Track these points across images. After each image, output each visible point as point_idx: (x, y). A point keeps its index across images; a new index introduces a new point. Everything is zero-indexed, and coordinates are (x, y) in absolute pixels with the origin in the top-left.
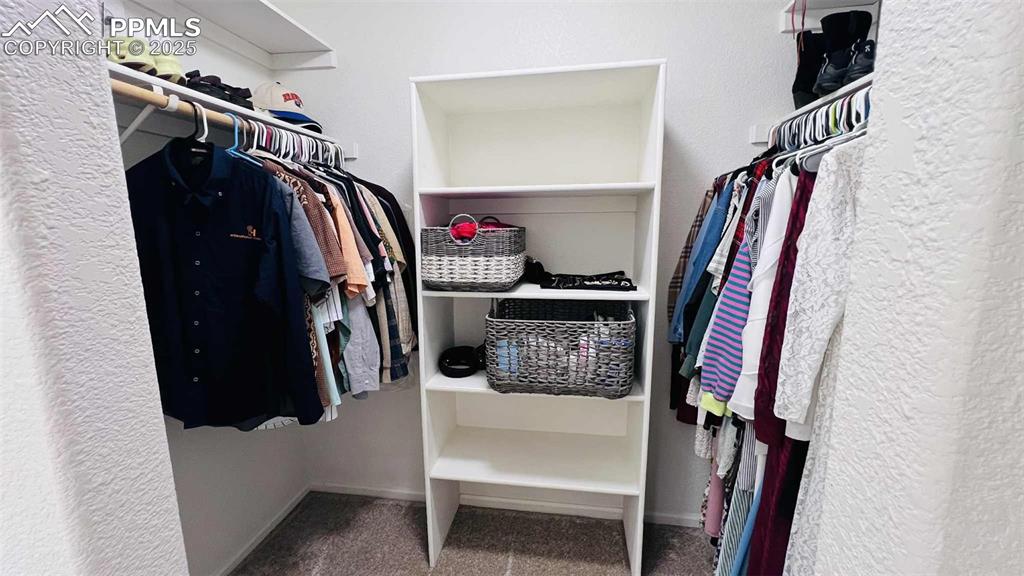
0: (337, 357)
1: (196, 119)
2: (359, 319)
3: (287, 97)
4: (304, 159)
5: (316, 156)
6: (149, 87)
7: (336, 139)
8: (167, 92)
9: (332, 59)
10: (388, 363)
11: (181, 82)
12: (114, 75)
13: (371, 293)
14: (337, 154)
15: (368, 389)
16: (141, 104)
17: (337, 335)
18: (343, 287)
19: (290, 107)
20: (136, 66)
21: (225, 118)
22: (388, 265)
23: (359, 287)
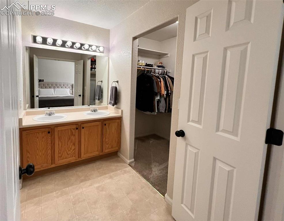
0: (158, 105)
1: (145, 70)
2: (163, 99)
3: (160, 63)
4: (160, 73)
5: (162, 73)
6: (141, 68)
7: (167, 69)
8: (143, 68)
9: (169, 55)
10: (167, 109)
11: (144, 66)
12: (138, 67)
13: (165, 96)
14: (167, 72)
15: (162, 112)
16: (140, 69)
17: (159, 101)
18: (160, 94)
19: (160, 65)
20: (140, 66)
21: (148, 69)
22: (170, 92)
23: (163, 94)
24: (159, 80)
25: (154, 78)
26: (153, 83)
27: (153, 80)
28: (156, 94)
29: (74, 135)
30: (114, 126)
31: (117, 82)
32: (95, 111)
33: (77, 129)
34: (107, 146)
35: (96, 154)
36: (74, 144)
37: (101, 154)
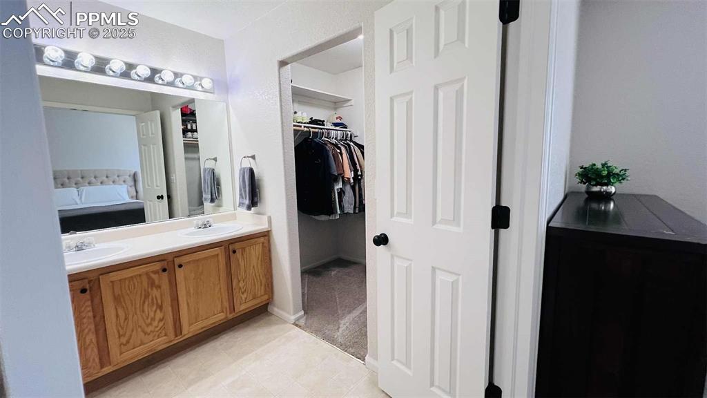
0: (341, 201)
1: (310, 132)
2: (348, 189)
3: (337, 118)
4: (339, 138)
5: (343, 137)
6: (301, 126)
7: (353, 129)
8: (305, 127)
9: (352, 103)
10: (357, 205)
11: (308, 123)
12: (294, 126)
13: (352, 181)
14: (351, 135)
15: (350, 212)
16: (299, 131)
17: (341, 193)
18: (343, 177)
19: (338, 121)
20: (299, 122)
21: (317, 130)
22: (359, 173)
23: (348, 178)
24: (339, 151)
25: (329, 147)
26: (328, 156)
27: (327, 150)
28: (336, 180)
29: (159, 287)
30: (255, 252)
31: (253, 157)
32: (206, 226)
33: (164, 270)
34: (244, 296)
35: (219, 317)
36: (160, 307)
37: (230, 316)
